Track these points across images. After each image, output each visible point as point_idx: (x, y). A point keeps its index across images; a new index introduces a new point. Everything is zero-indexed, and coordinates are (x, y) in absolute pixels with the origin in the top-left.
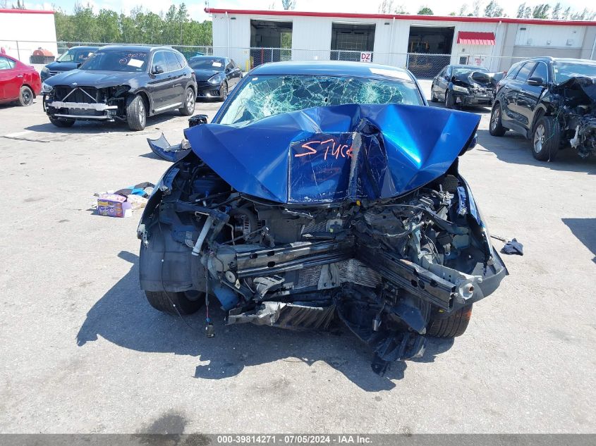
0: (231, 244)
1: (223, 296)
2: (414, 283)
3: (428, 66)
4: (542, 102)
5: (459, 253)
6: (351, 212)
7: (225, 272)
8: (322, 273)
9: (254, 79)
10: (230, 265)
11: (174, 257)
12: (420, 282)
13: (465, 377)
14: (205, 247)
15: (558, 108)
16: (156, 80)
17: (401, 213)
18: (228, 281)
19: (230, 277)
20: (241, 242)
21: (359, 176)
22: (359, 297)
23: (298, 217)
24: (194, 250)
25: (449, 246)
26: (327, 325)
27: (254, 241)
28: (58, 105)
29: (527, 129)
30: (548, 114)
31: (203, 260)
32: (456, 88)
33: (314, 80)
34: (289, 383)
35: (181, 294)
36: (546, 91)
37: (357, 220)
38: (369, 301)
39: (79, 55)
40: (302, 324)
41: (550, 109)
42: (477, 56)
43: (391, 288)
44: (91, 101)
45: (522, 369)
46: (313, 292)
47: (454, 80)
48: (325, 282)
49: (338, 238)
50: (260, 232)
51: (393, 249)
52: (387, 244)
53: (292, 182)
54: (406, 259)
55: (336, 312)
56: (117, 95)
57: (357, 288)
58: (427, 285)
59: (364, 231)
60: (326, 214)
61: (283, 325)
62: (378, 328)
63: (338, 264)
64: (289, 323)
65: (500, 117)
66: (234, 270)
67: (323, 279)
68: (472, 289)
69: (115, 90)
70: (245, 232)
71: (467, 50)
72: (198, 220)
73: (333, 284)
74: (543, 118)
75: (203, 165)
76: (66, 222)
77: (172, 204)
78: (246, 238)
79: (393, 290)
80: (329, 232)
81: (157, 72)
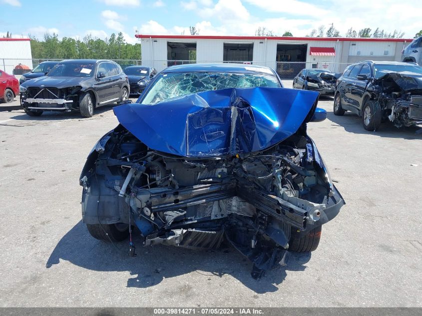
0: (147, 187)
1: (142, 226)
2: (278, 211)
3: (290, 71)
4: (368, 91)
5: (309, 189)
6: (232, 163)
7: (143, 208)
8: (214, 208)
9: (164, 76)
10: (146, 202)
11: (106, 199)
12: (282, 210)
13: (319, 280)
14: (128, 190)
15: (378, 94)
16: (100, 82)
17: (267, 161)
18: (145, 215)
19: (147, 211)
20: (154, 186)
21: (237, 137)
22: (241, 224)
23: (195, 167)
24: (121, 193)
25: (301, 184)
26: (218, 245)
27: (164, 185)
28: (30, 100)
29: (359, 110)
30: (372, 99)
31: (126, 200)
32: (310, 84)
33: (206, 75)
34: (191, 288)
35: (112, 226)
36: (370, 83)
37: (237, 168)
38: (248, 226)
39: (47, 67)
40: (199, 245)
41: (373, 96)
42: (323, 63)
43: (262, 216)
44: (55, 98)
45: (359, 273)
46: (208, 221)
47: (308, 79)
48: (216, 214)
49: (224, 181)
50: (168, 178)
51: (262, 187)
52: (259, 185)
53: (189, 142)
54: (272, 194)
55: (224, 235)
56: (72, 93)
57: (239, 218)
58: (287, 212)
59: (242, 176)
60: (215, 164)
61: (186, 246)
62: (255, 246)
63: (225, 200)
64: (191, 244)
65: (340, 102)
66: (149, 206)
67: (215, 212)
68: (318, 213)
69: (71, 90)
70: (157, 178)
71: (317, 60)
72: (124, 171)
73: (222, 215)
74: (369, 102)
75: (128, 133)
76: (33, 180)
77: (105, 161)
78: (158, 183)
79: (264, 218)
80: (218, 178)
81: (101, 77)
